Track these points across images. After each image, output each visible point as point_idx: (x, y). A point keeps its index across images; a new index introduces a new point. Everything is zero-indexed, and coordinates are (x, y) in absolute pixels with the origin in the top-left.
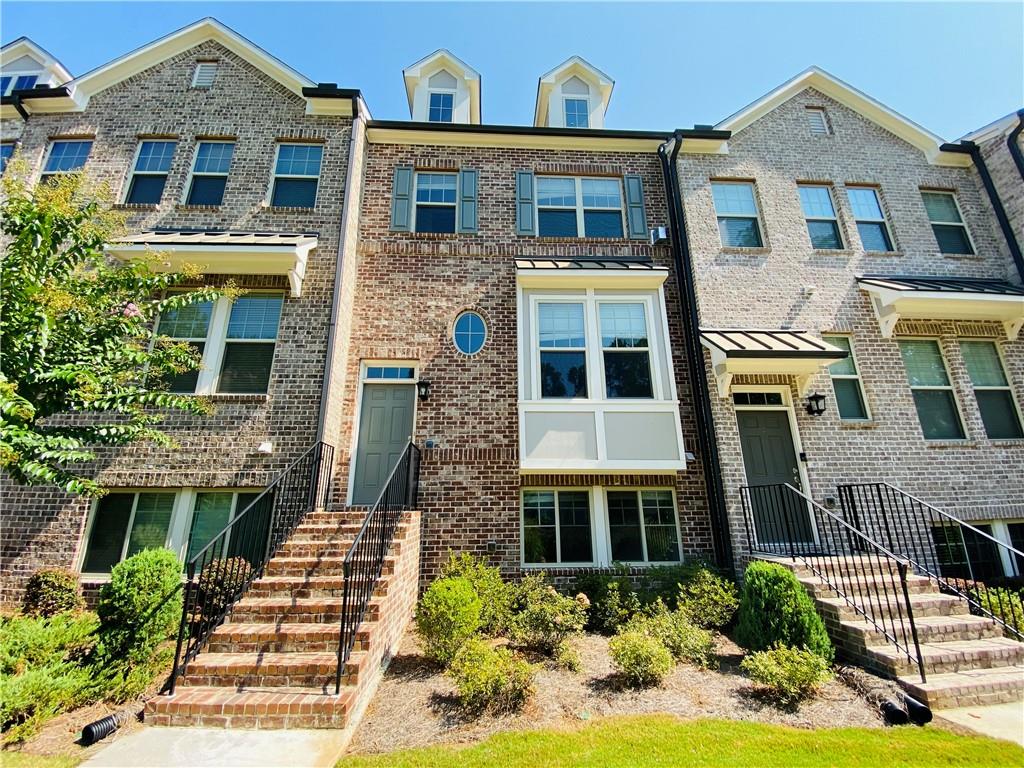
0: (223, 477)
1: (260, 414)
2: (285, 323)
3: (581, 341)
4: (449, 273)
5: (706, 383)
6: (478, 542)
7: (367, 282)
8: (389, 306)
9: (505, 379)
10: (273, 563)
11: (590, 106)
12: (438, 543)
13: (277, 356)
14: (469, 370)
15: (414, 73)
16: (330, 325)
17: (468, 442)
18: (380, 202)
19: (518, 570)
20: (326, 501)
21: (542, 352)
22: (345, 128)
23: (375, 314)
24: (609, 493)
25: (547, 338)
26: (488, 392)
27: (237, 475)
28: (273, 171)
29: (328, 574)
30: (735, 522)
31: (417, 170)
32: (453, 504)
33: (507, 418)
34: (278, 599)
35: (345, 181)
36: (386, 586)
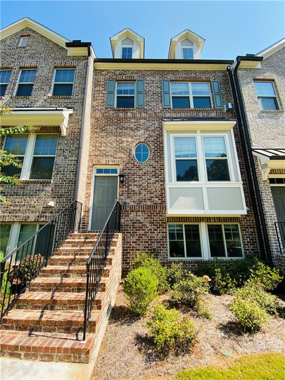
0: (32, 217)
1: (49, 189)
2: (59, 148)
3: (195, 155)
4: (132, 126)
5: (256, 174)
6: (148, 247)
7: (96, 130)
8: (105, 141)
9: (159, 173)
10: (52, 259)
11: (194, 51)
12: (130, 247)
13: (56, 162)
14: (142, 169)
15: (115, 38)
16: (79, 148)
17: (142, 202)
18: (101, 95)
19: (167, 261)
20: (79, 228)
21: (176, 160)
22: (85, 61)
23: (99, 145)
24: (208, 225)
25: (178, 154)
26: (151, 179)
27: (38, 216)
28: (53, 81)
29: (79, 265)
30: (273, 239)
31: (117, 81)
32: (136, 230)
33: (160, 191)
34: (54, 278)
35: (85, 84)
36: (109, 272)
